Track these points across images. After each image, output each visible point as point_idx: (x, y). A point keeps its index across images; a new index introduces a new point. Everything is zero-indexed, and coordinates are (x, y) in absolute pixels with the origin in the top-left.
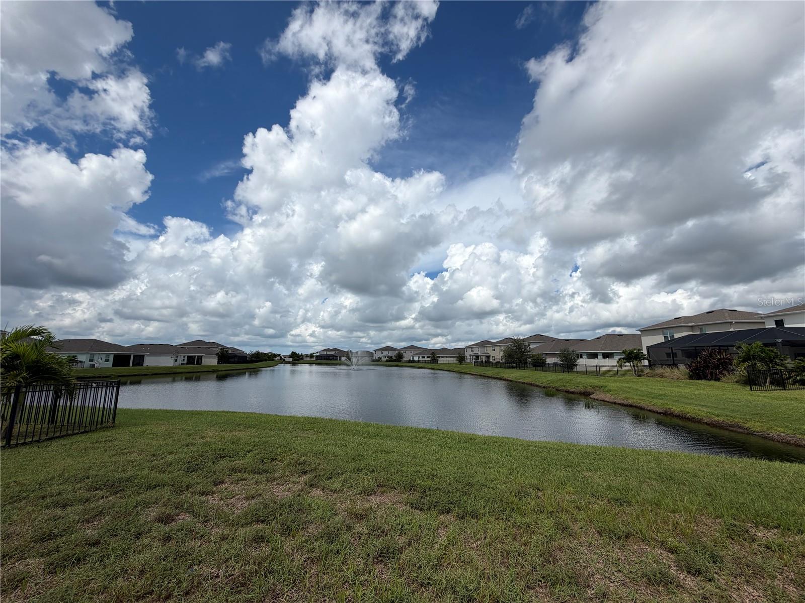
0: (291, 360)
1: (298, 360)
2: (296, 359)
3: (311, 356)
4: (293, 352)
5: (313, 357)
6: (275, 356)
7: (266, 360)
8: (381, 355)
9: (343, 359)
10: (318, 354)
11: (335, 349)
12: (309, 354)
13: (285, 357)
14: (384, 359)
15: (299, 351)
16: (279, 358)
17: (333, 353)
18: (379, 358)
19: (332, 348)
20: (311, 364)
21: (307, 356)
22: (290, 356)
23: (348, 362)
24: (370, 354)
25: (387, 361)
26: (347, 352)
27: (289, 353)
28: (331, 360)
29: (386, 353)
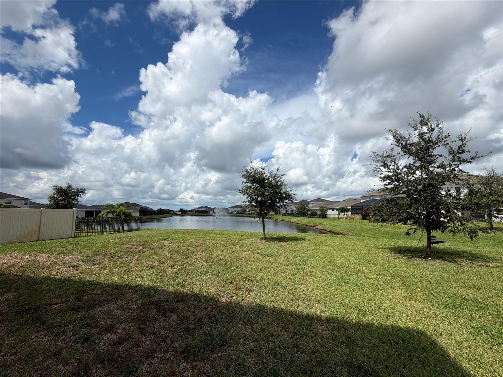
0: (180, 213)
1: (184, 213)
2: (183, 212)
3: (192, 211)
4: (181, 209)
5: (193, 211)
6: (171, 211)
7: (165, 214)
8: (233, 210)
9: (211, 212)
10: (196, 210)
11: (206, 207)
12: (191, 210)
13: (176, 211)
14: (235, 212)
15: (185, 208)
16: (172, 212)
17: (205, 209)
18: (232, 212)
19: (204, 206)
20: (192, 215)
21: (189, 211)
22: (179, 211)
23: (214, 214)
24: (226, 210)
25: (236, 213)
26: (213, 209)
27: (179, 209)
28: (204, 213)
29: (236, 209)
